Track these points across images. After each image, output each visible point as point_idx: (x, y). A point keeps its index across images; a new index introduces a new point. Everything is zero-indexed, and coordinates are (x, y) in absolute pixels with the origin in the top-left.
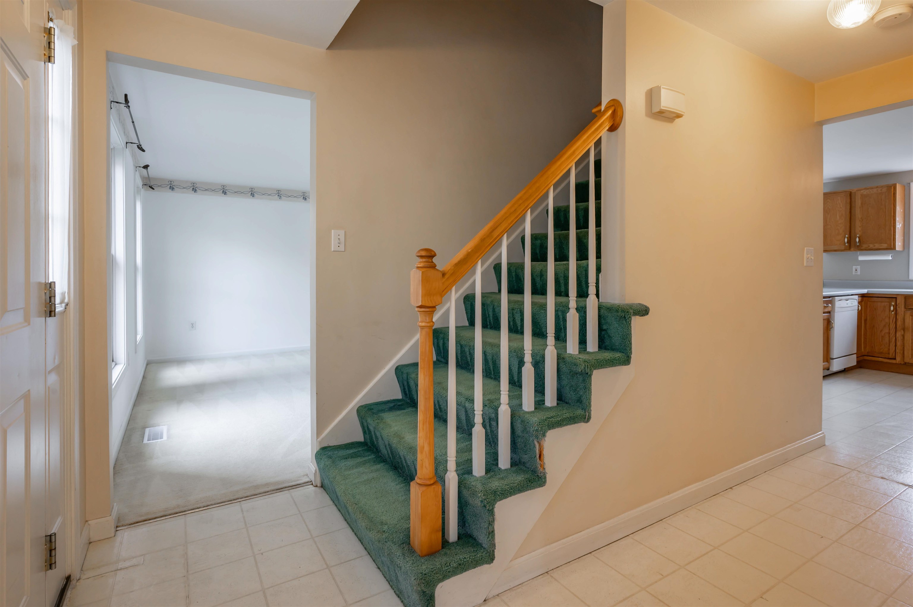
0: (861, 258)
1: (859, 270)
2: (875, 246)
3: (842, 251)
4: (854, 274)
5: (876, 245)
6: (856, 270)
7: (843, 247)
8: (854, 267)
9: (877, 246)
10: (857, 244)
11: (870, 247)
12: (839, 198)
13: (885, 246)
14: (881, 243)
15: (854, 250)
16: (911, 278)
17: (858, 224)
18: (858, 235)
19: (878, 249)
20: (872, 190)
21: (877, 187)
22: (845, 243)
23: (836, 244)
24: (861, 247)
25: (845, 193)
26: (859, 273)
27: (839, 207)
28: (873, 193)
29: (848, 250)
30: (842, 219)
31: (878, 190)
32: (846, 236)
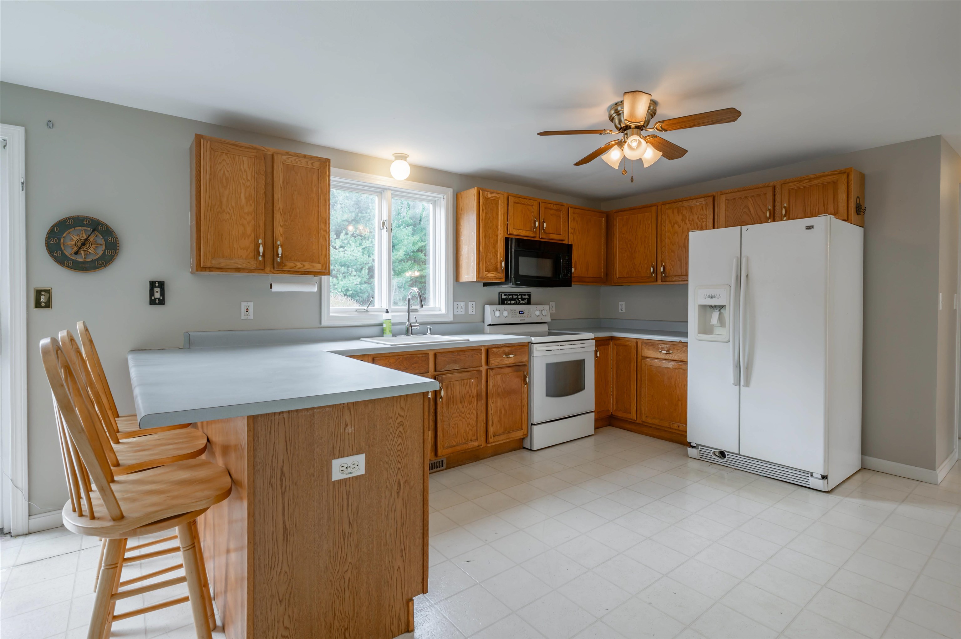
0: (277, 288)
1: (251, 310)
2: (304, 266)
3: (251, 271)
4: (243, 318)
5: (305, 264)
6: (247, 310)
7: (253, 264)
8: (244, 305)
9: (307, 266)
10: (277, 261)
11: (297, 267)
12: (245, 158)
13: (318, 267)
14: (312, 262)
15: (271, 271)
16: (325, 322)
17: (279, 220)
18: (279, 243)
19: (307, 273)
20: (299, 161)
21: (305, 157)
22: (259, 255)
23: (241, 256)
24: (283, 267)
25: (255, 151)
26: (251, 317)
27: (245, 177)
28: (300, 165)
29: (261, 269)
30: (251, 205)
31: (307, 162)
32: (260, 241)
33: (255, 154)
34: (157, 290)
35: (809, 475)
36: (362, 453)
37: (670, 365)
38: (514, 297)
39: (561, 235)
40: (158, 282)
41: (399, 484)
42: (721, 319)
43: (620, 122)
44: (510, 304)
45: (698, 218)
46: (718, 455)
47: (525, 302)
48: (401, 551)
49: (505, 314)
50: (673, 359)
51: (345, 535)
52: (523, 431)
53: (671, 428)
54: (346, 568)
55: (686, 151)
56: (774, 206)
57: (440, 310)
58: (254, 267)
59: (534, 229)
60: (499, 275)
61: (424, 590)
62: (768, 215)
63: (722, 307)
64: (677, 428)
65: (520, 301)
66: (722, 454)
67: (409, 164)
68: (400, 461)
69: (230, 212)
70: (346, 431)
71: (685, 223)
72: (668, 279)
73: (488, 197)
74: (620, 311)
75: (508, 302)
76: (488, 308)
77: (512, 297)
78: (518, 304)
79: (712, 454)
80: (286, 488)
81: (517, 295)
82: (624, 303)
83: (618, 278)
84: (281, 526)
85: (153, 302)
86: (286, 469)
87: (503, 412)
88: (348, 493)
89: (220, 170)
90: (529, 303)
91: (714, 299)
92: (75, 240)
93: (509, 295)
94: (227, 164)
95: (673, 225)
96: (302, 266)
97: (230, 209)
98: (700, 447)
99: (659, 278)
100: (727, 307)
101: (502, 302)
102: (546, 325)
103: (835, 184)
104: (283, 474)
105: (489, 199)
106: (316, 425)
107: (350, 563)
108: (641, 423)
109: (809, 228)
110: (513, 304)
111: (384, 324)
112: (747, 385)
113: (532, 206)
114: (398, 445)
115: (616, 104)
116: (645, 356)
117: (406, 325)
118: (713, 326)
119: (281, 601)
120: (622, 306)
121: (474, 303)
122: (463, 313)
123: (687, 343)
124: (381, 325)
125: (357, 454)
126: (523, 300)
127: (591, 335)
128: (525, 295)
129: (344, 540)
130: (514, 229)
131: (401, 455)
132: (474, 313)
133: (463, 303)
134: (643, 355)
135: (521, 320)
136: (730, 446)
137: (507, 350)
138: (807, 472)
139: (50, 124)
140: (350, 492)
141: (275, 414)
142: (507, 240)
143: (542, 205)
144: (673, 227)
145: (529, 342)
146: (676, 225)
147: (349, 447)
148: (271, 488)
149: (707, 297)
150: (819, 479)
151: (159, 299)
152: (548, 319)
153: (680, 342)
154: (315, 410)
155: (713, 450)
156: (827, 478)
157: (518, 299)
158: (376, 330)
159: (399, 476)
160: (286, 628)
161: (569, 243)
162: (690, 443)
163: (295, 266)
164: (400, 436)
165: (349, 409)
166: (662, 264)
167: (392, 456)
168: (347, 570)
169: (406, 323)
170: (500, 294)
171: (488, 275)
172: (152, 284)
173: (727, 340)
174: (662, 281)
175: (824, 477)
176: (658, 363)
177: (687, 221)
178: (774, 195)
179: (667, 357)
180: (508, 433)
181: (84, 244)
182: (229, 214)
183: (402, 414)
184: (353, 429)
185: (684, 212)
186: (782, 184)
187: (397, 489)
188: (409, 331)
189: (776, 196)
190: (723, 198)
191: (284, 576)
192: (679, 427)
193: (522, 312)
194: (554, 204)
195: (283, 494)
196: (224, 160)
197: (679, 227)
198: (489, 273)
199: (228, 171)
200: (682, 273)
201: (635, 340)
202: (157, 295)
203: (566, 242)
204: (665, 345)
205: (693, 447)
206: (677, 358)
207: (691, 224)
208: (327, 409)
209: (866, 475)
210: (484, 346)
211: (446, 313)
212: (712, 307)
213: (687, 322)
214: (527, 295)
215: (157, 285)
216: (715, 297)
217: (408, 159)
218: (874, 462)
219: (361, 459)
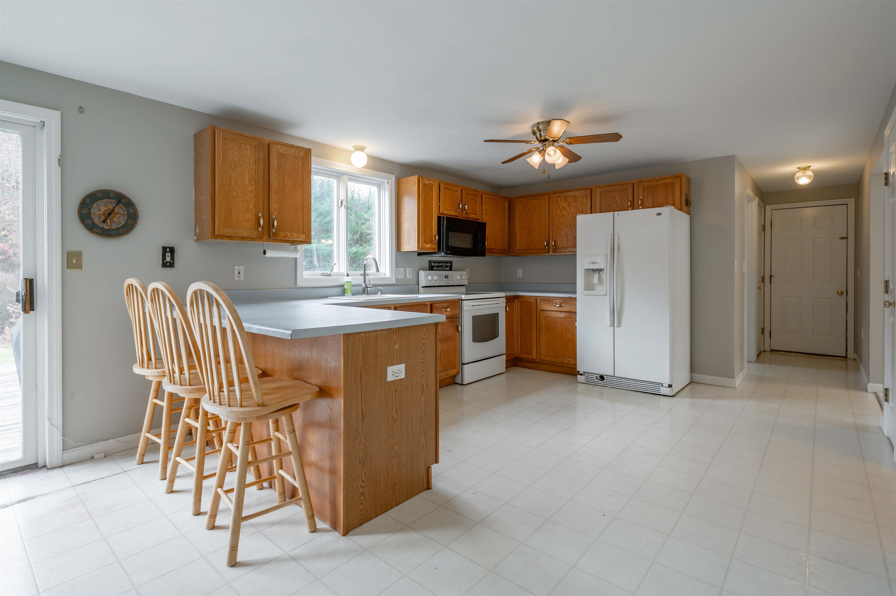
0: (269, 254)
1: (242, 273)
2: (293, 236)
3: (253, 239)
4: (236, 279)
5: (294, 234)
6: (239, 273)
7: (255, 234)
8: (236, 268)
9: (295, 236)
10: (272, 231)
12: (248, 146)
13: (303, 237)
14: (299, 233)
15: (267, 240)
16: (300, 284)
17: (274, 198)
18: (274, 217)
19: (294, 242)
20: (289, 149)
21: (293, 147)
22: (260, 226)
23: (246, 227)
24: (277, 236)
25: (256, 141)
26: (242, 279)
27: (248, 162)
28: (289, 153)
29: (259, 238)
30: (253, 185)
31: (295, 151)
32: (260, 215)
33: (256, 143)
34: (168, 254)
35: (660, 386)
36: (403, 363)
37: (562, 315)
38: (440, 264)
39: (477, 215)
40: (169, 248)
41: (423, 386)
42: (600, 280)
43: (541, 136)
44: (437, 270)
45: (580, 205)
46: (599, 379)
47: (448, 268)
48: (424, 433)
49: (436, 278)
50: (564, 310)
51: (394, 419)
52: (456, 369)
53: (563, 363)
54: (394, 443)
55: (581, 158)
56: (633, 198)
57: (385, 275)
58: (255, 236)
59: (458, 210)
60: (434, 246)
61: (437, 461)
62: (629, 204)
63: (600, 270)
64: (568, 362)
65: (444, 268)
66: (602, 378)
67: (367, 156)
68: (423, 370)
69: (237, 190)
70: (395, 348)
71: (571, 208)
72: (558, 251)
73: (425, 183)
74: (518, 276)
75: (436, 269)
76: (422, 273)
77: (439, 264)
78: (443, 270)
79: (595, 379)
80: (363, 385)
81: (442, 263)
82: (521, 270)
83: (519, 250)
84: (360, 411)
85: (164, 265)
86: (363, 372)
87: (442, 354)
88: (396, 390)
89: (230, 155)
90: (451, 269)
91: (595, 264)
92: (103, 210)
93: (437, 263)
94: (235, 151)
95: (561, 209)
96: (291, 236)
97: (237, 188)
98: (586, 374)
99: (551, 249)
100: (605, 270)
101: (431, 268)
102: (464, 288)
103: (673, 184)
104: (361, 375)
105: (426, 185)
106: (378, 342)
107: (397, 439)
108: (540, 361)
109: (659, 214)
110: (440, 270)
111: (345, 286)
112: (619, 325)
113: (457, 191)
114: (422, 359)
115: (539, 123)
116: (543, 309)
117: (362, 286)
118: (594, 284)
119: (360, 462)
120: (520, 273)
121: (411, 269)
122: (403, 277)
123: (576, 298)
124: (342, 286)
125: (400, 364)
126: (446, 267)
127: (503, 294)
128: (448, 263)
129: (394, 422)
130: (444, 209)
131: (424, 366)
132: (411, 277)
133: (403, 269)
134: (541, 309)
135: (446, 283)
136: (607, 371)
137: (445, 305)
138: (659, 384)
139: (81, 109)
140: (396, 389)
141: (357, 333)
142: (439, 218)
143: (464, 191)
144: (561, 211)
145: (460, 299)
146: (563, 210)
147: (396, 358)
148: (355, 384)
149: (590, 263)
150: (667, 387)
151: (170, 262)
152: (466, 283)
153: (570, 298)
154: (378, 332)
155: (596, 376)
156: (671, 387)
157: (443, 266)
158: (339, 290)
159: (423, 381)
160: (363, 481)
161: (483, 222)
162: (579, 372)
163: (286, 236)
164: (423, 353)
165: (396, 331)
166: (553, 239)
167: (419, 366)
168: (395, 444)
169: (363, 284)
170: (430, 262)
171: (426, 246)
172: (164, 249)
173: (605, 294)
174: (553, 252)
175: (670, 386)
176: (553, 314)
177: (572, 206)
178: (633, 190)
179: (560, 309)
180: (447, 371)
181: (110, 214)
182: (236, 192)
183: (424, 337)
184: (398, 346)
185: (570, 200)
186: (638, 183)
187: (422, 390)
188: (364, 291)
189: (635, 191)
190: (598, 190)
191: (362, 445)
192: (569, 361)
193: (447, 277)
194: (472, 190)
195: (362, 388)
196: (232, 147)
197: (566, 211)
198: (426, 244)
199: (235, 156)
200: (568, 246)
201: (535, 297)
202: (168, 259)
203: (480, 221)
204: (558, 301)
205: (581, 375)
206: (567, 310)
207: (575, 210)
208: (385, 332)
209: (694, 386)
210: (429, 301)
211: (390, 277)
212: (593, 270)
213: (576, 284)
214: (450, 263)
215: (168, 250)
216: (596, 263)
217: (365, 150)
218: (698, 377)
219: (402, 367)
